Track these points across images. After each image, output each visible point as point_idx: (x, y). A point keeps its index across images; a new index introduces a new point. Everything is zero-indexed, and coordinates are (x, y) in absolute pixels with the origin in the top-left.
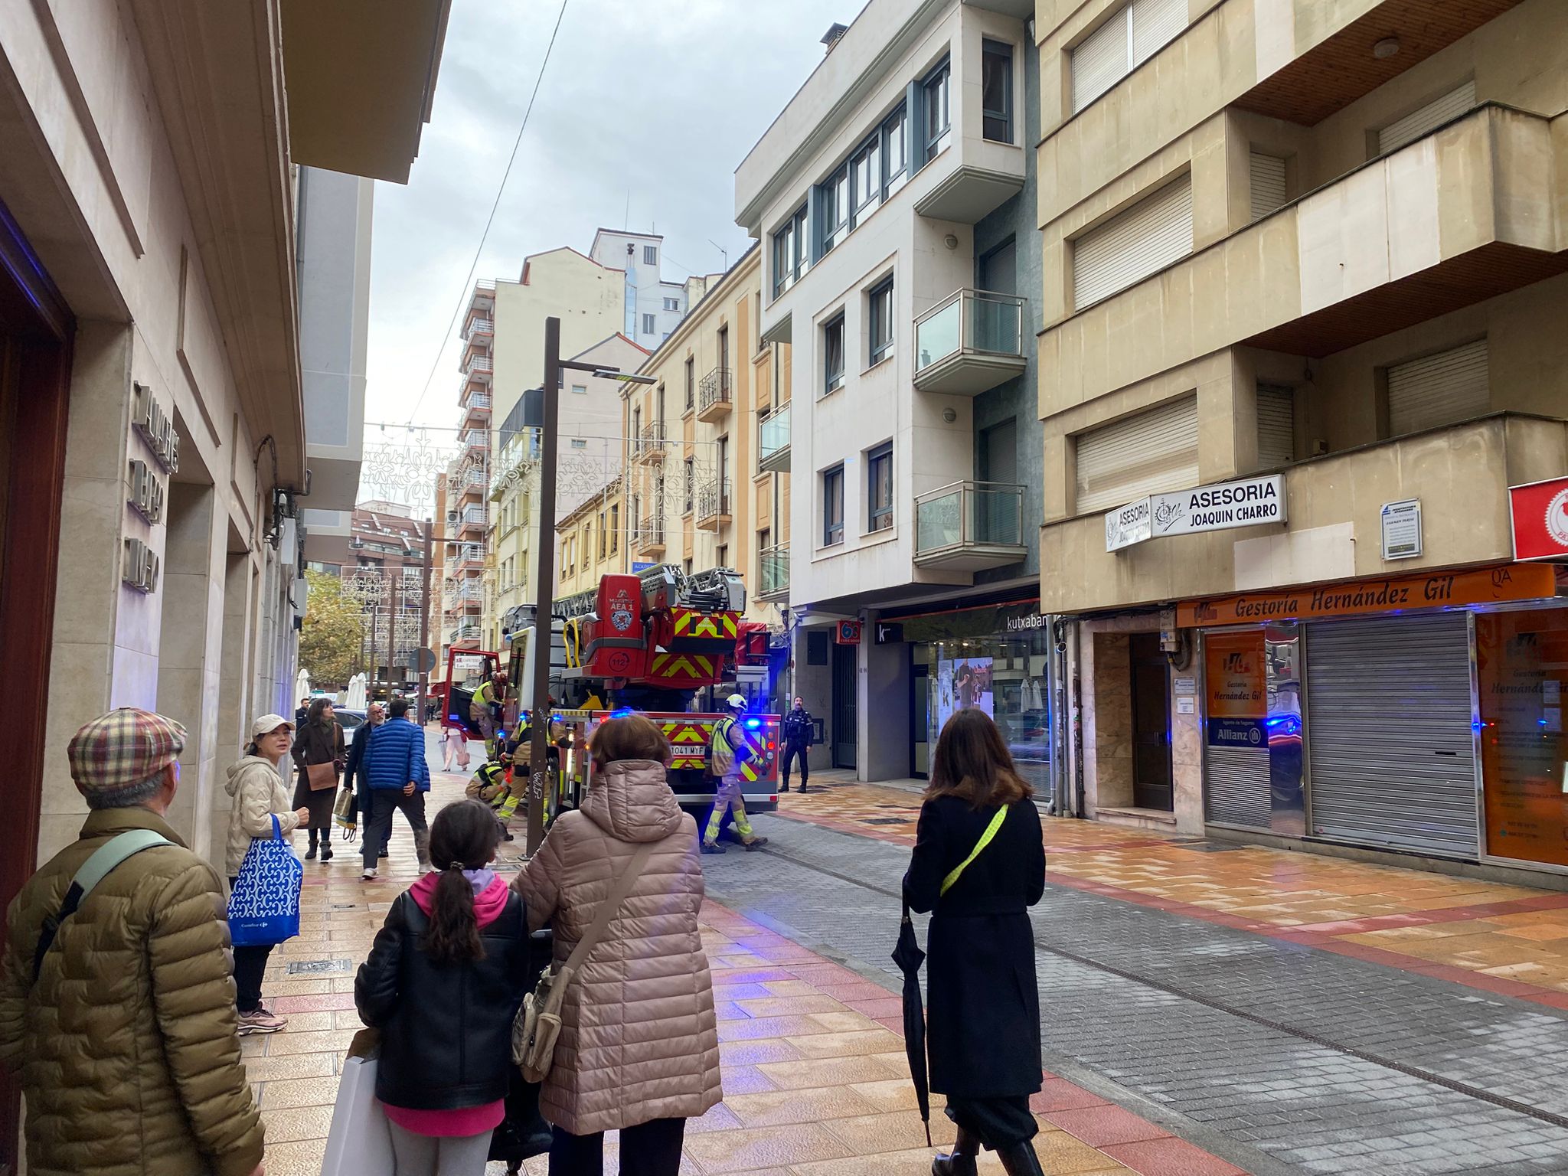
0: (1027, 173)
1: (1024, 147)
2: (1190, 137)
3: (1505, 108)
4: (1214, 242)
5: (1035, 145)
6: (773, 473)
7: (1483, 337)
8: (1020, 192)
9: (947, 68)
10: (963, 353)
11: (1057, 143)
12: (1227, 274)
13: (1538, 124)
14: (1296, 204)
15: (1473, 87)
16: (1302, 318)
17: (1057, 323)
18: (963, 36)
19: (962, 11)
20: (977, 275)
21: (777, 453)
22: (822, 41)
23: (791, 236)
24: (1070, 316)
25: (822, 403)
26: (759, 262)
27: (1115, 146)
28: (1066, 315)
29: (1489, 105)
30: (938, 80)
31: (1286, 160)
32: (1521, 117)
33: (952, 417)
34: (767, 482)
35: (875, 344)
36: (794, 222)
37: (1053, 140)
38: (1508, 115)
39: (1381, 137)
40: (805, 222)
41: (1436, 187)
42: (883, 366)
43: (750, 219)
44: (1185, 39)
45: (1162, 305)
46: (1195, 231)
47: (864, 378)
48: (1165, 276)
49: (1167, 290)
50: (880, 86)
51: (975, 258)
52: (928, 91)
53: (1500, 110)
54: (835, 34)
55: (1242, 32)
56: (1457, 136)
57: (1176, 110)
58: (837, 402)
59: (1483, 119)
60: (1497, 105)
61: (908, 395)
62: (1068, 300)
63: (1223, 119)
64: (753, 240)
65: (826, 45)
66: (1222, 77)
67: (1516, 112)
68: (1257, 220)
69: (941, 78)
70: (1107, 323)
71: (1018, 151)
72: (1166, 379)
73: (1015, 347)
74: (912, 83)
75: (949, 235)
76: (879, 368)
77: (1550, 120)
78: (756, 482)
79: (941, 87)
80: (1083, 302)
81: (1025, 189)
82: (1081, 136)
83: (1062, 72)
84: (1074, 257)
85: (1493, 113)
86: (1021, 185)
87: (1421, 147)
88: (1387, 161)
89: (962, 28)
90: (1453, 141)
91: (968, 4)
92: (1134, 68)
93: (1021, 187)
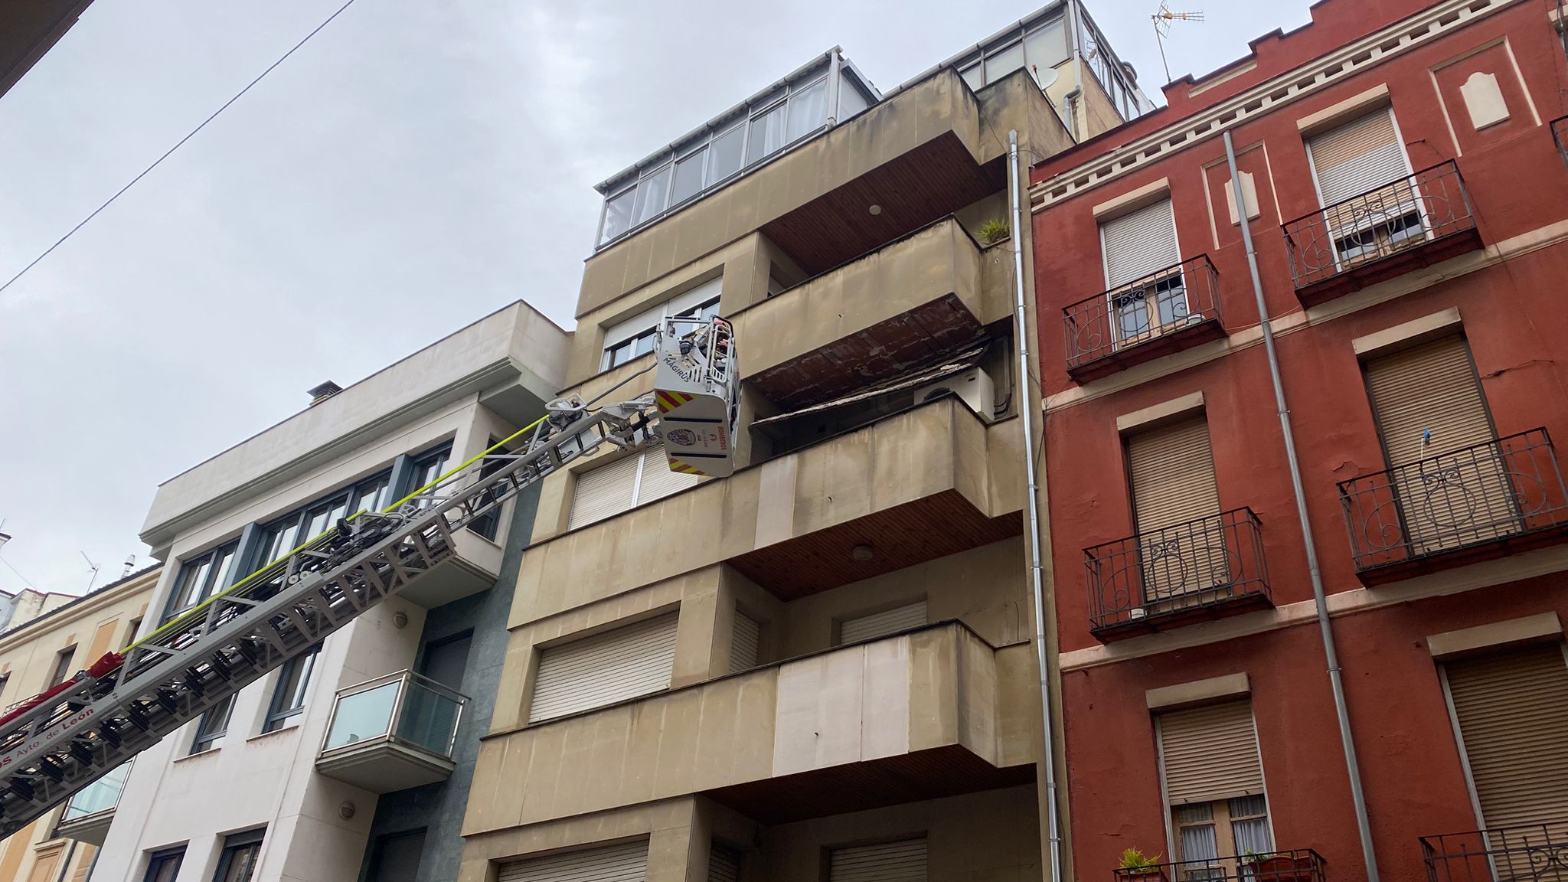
0: (504, 573)
1: (504, 548)
2: (684, 580)
3: (967, 628)
4: (694, 683)
5: (520, 548)
6: (72, 841)
7: (923, 836)
8: (490, 590)
9: (447, 453)
10: (388, 741)
11: (546, 552)
12: (701, 719)
13: (987, 650)
14: (779, 666)
15: (925, 606)
16: (773, 779)
17: (508, 730)
18: (470, 430)
19: (477, 409)
20: (420, 661)
21: (85, 818)
22: (311, 392)
23: (205, 569)
24: (523, 727)
25: (181, 765)
26: (154, 585)
27: (608, 568)
28: (518, 724)
30: (432, 461)
31: (762, 625)
32: (976, 640)
33: (349, 813)
34: (56, 854)
35: (276, 708)
36: (214, 555)
37: (542, 549)
38: (968, 635)
39: (843, 628)
40: (228, 559)
41: (908, 681)
42: (282, 736)
43: (159, 537)
44: (693, 495)
45: (627, 737)
46: (675, 668)
47: (252, 745)
48: (636, 707)
49: (635, 722)
50: (367, 448)
51: (421, 643)
52: (417, 469)
53: (963, 629)
54: (327, 390)
55: (746, 503)
56: (929, 641)
57: (674, 553)
58: (203, 766)
59: (952, 631)
60: (962, 624)
61: (304, 775)
62: (523, 710)
63: (718, 571)
64: (156, 562)
65: (312, 397)
66: (723, 535)
67: (974, 634)
68: (739, 672)
69: (436, 460)
70: (565, 741)
71: (496, 550)
72: (618, 817)
73: (444, 748)
74: (403, 456)
75: (398, 613)
76: (276, 737)
77: (995, 650)
78: (39, 851)
79: (433, 469)
80: (540, 714)
81: (494, 590)
82: (573, 551)
83: (566, 490)
84: (539, 666)
85: (959, 629)
86: (491, 583)
87: (897, 642)
88: (866, 647)
89: (474, 422)
90: (925, 645)
91: (484, 405)
92: (639, 505)
93: (490, 586)
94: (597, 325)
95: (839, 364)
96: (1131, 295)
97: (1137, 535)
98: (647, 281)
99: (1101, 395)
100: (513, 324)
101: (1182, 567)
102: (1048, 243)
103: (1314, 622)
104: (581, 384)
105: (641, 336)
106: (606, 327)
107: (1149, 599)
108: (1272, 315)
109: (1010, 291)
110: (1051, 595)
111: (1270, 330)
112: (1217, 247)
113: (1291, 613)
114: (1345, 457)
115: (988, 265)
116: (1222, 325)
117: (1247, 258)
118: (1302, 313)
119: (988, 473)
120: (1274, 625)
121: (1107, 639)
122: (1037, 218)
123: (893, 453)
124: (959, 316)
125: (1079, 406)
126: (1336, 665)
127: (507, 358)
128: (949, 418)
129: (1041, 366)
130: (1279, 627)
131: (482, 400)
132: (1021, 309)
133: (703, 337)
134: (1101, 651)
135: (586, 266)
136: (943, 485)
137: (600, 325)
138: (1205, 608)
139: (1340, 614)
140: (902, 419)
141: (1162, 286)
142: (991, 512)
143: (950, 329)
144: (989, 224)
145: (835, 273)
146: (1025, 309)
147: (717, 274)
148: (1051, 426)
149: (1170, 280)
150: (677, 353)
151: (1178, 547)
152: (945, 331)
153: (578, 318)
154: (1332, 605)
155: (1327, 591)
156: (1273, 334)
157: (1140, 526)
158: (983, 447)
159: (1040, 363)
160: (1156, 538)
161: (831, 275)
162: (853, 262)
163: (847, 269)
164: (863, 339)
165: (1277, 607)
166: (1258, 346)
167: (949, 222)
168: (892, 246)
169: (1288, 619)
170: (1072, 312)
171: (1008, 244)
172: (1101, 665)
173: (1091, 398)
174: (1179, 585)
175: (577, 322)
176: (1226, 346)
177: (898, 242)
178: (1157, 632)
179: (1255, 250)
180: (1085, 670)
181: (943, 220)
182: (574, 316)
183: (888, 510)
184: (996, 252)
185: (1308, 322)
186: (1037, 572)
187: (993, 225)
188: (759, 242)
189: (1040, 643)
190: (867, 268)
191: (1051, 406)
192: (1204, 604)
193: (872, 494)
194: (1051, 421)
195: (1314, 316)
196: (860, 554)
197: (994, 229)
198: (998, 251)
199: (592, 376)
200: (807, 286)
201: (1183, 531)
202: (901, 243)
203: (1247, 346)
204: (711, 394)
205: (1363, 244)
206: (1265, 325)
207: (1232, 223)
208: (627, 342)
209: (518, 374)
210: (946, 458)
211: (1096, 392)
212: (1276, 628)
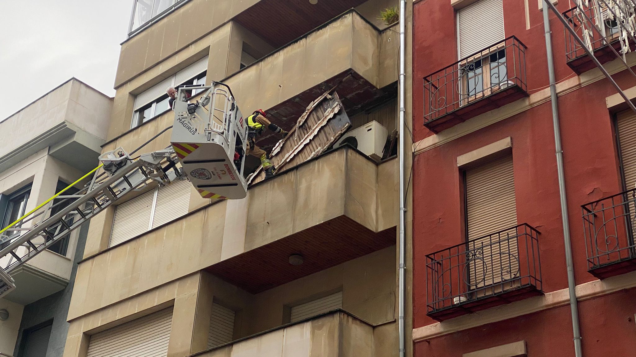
0: (70, 279)
1: (73, 259)
2: (177, 284)
3: (349, 315)
5: (79, 261)
8: (63, 290)
9: (29, 192)
11: (92, 265)
13: (367, 328)
14: (232, 345)
15: (341, 296)
18: (44, 176)
19: (47, 159)
20: (19, 344)
27: (130, 276)
29: (340, 311)
30: (21, 198)
31: (237, 312)
32: (358, 322)
37: (90, 261)
38: (350, 319)
39: (292, 311)
41: (309, 354)
44: (184, 222)
46: (170, 347)
51: (19, 330)
52: (11, 204)
53: (346, 316)
55: (217, 226)
56: (323, 325)
57: (172, 264)
59: (337, 318)
60: (345, 312)
63: (198, 278)
66: (202, 251)
67: (355, 318)
68: (208, 350)
69: (23, 198)
71: (68, 262)
75: (3, 309)
77: (374, 327)
79: (22, 204)
81: (66, 291)
82: (109, 264)
83: (106, 218)
84: (88, 347)
85: (342, 316)
86: (64, 285)
87: (303, 327)
88: (285, 330)
89: (45, 170)
90: (320, 328)
91: (52, 156)
92: (153, 228)
93: (64, 288)
94: (128, 93)
95: (285, 120)
96: (466, 67)
97: (467, 243)
98: (160, 60)
99: (449, 140)
100: (68, 97)
101: (484, 268)
102: (422, 26)
103: (566, 305)
104: (116, 139)
105: (158, 100)
106: (135, 95)
107: (471, 289)
108: (558, 79)
109: (396, 63)
110: (410, 288)
111: (555, 90)
112: (528, 27)
113: (554, 297)
114: (595, 184)
115: (384, 43)
116: (524, 88)
117: (545, 37)
118: (577, 77)
119: (376, 199)
120: (542, 307)
121: (441, 318)
122: (416, 6)
123: (309, 188)
124: (361, 83)
125: (436, 149)
126: (578, 335)
127: (64, 123)
128: (343, 163)
129: (413, 120)
130: (547, 308)
131: (51, 153)
132: (402, 77)
133: (206, 99)
134: (438, 326)
135: (122, 48)
136: (337, 212)
137: (130, 93)
138: (496, 297)
139: (584, 298)
140: (315, 164)
141: (493, 57)
142: (377, 229)
143: (357, 92)
144: (386, 11)
145: (278, 53)
146: (405, 76)
147: (204, 54)
148: (418, 164)
149: (499, 52)
150: (186, 114)
151: (483, 253)
152: (354, 94)
153: (116, 88)
154: (579, 292)
155: (577, 282)
156: (557, 94)
157: (469, 236)
158: (373, 180)
159: (413, 117)
160: (478, 244)
161: (276, 55)
162: (290, 45)
163: (286, 50)
164: (297, 102)
165: (546, 294)
166: (547, 102)
167: (351, 14)
168: (315, 33)
169: (551, 303)
170: (433, 80)
171: (397, 26)
172: (438, 337)
173: (443, 143)
174: (481, 281)
175: (115, 91)
176: (527, 103)
177: (318, 29)
178: (472, 312)
179: (551, 29)
180: (427, 340)
181: (347, 13)
182: (113, 87)
183: (304, 231)
184: (389, 33)
185: (580, 84)
186: (402, 272)
187: (389, 12)
188: (232, 29)
189: (401, 322)
190: (299, 50)
191: (418, 149)
192: (495, 294)
193: (294, 220)
194: (418, 160)
195: (584, 79)
196: (293, 260)
197: (390, 15)
198: (391, 32)
199: (125, 132)
200: (260, 64)
201: (486, 241)
202: (320, 31)
203: (541, 103)
204: (211, 142)
205: (613, 27)
206: (552, 87)
207: (539, 9)
208: (149, 106)
209: (73, 133)
210: (340, 193)
211: (445, 138)
212: (545, 308)
